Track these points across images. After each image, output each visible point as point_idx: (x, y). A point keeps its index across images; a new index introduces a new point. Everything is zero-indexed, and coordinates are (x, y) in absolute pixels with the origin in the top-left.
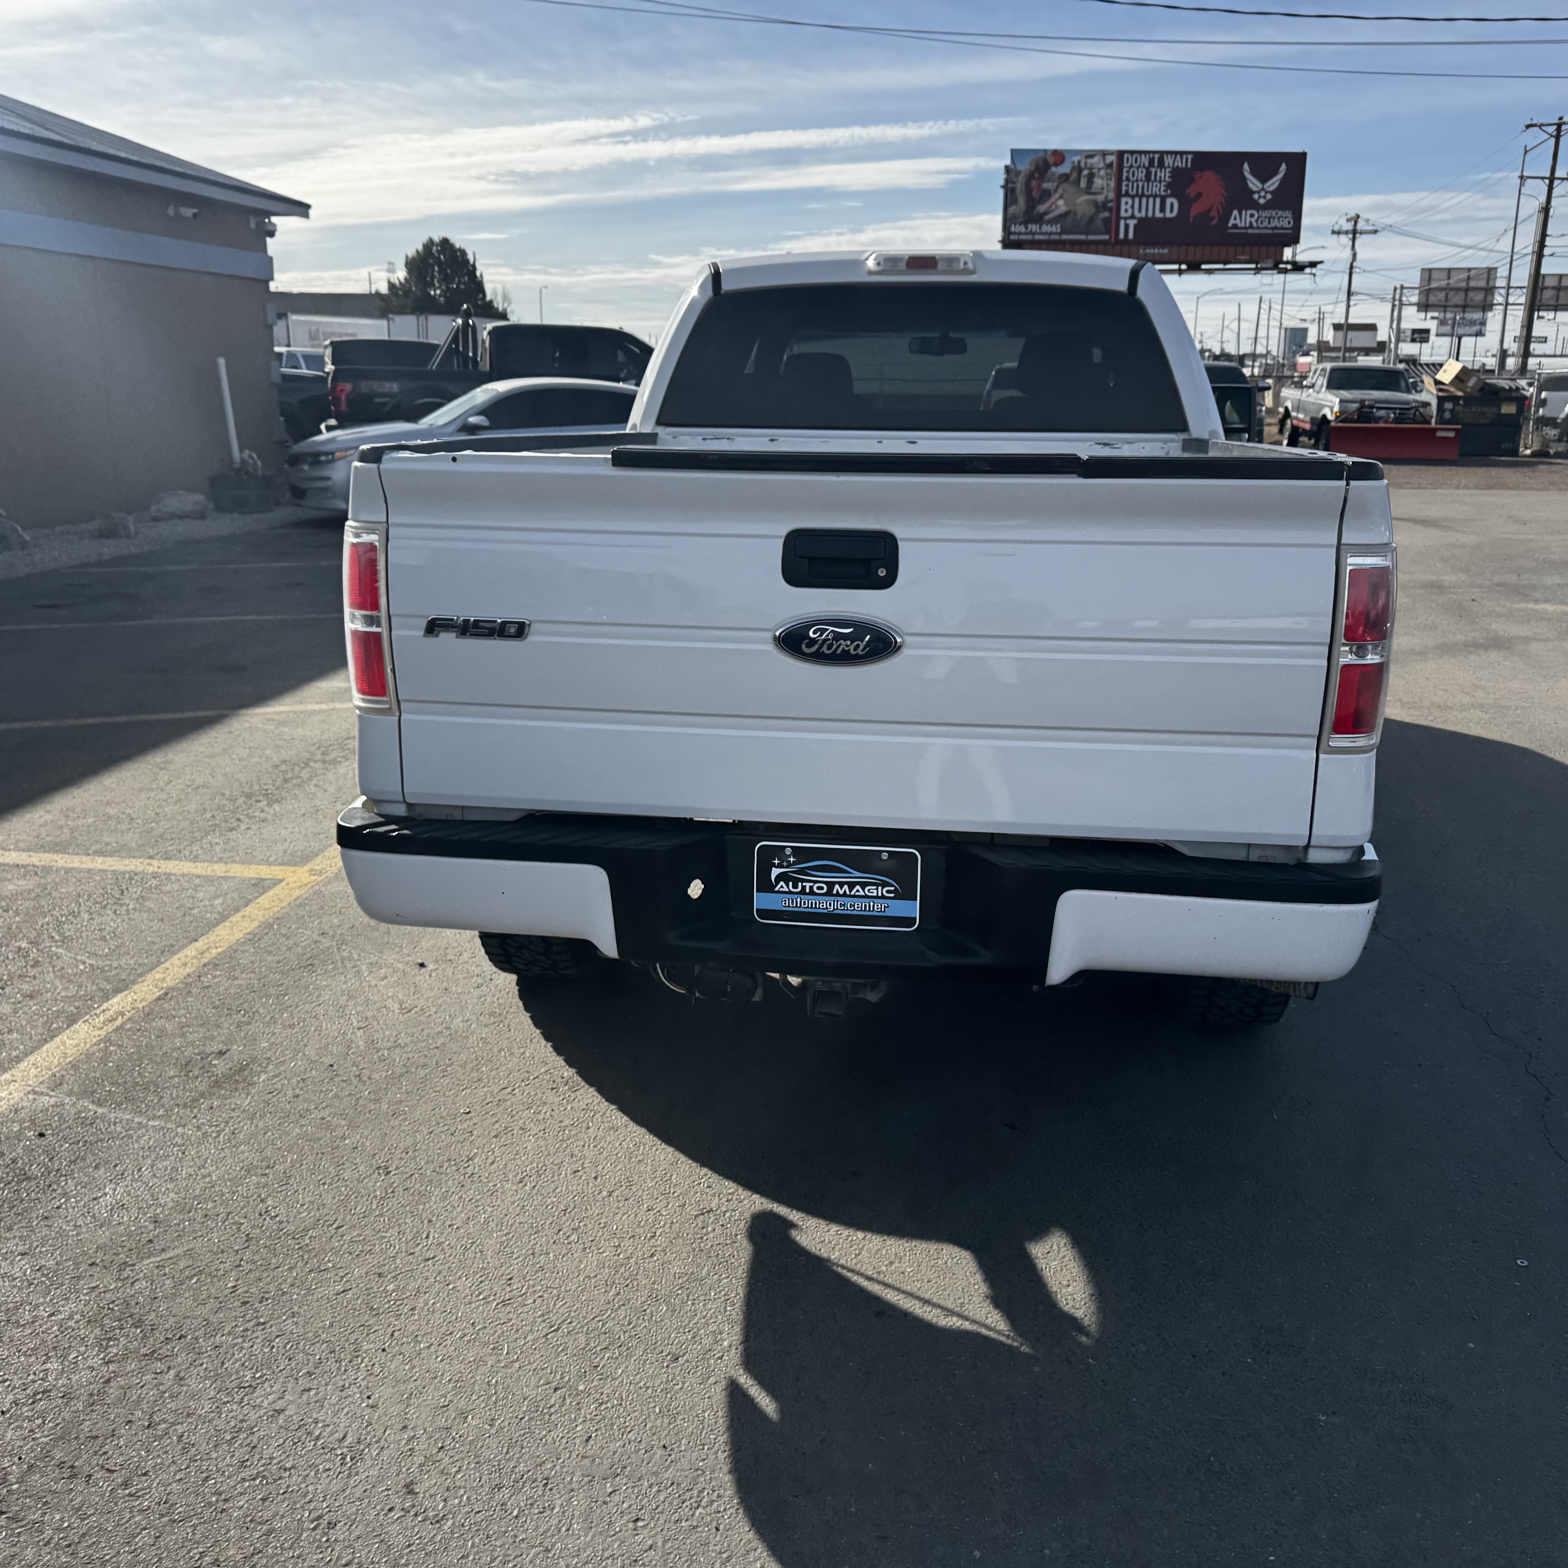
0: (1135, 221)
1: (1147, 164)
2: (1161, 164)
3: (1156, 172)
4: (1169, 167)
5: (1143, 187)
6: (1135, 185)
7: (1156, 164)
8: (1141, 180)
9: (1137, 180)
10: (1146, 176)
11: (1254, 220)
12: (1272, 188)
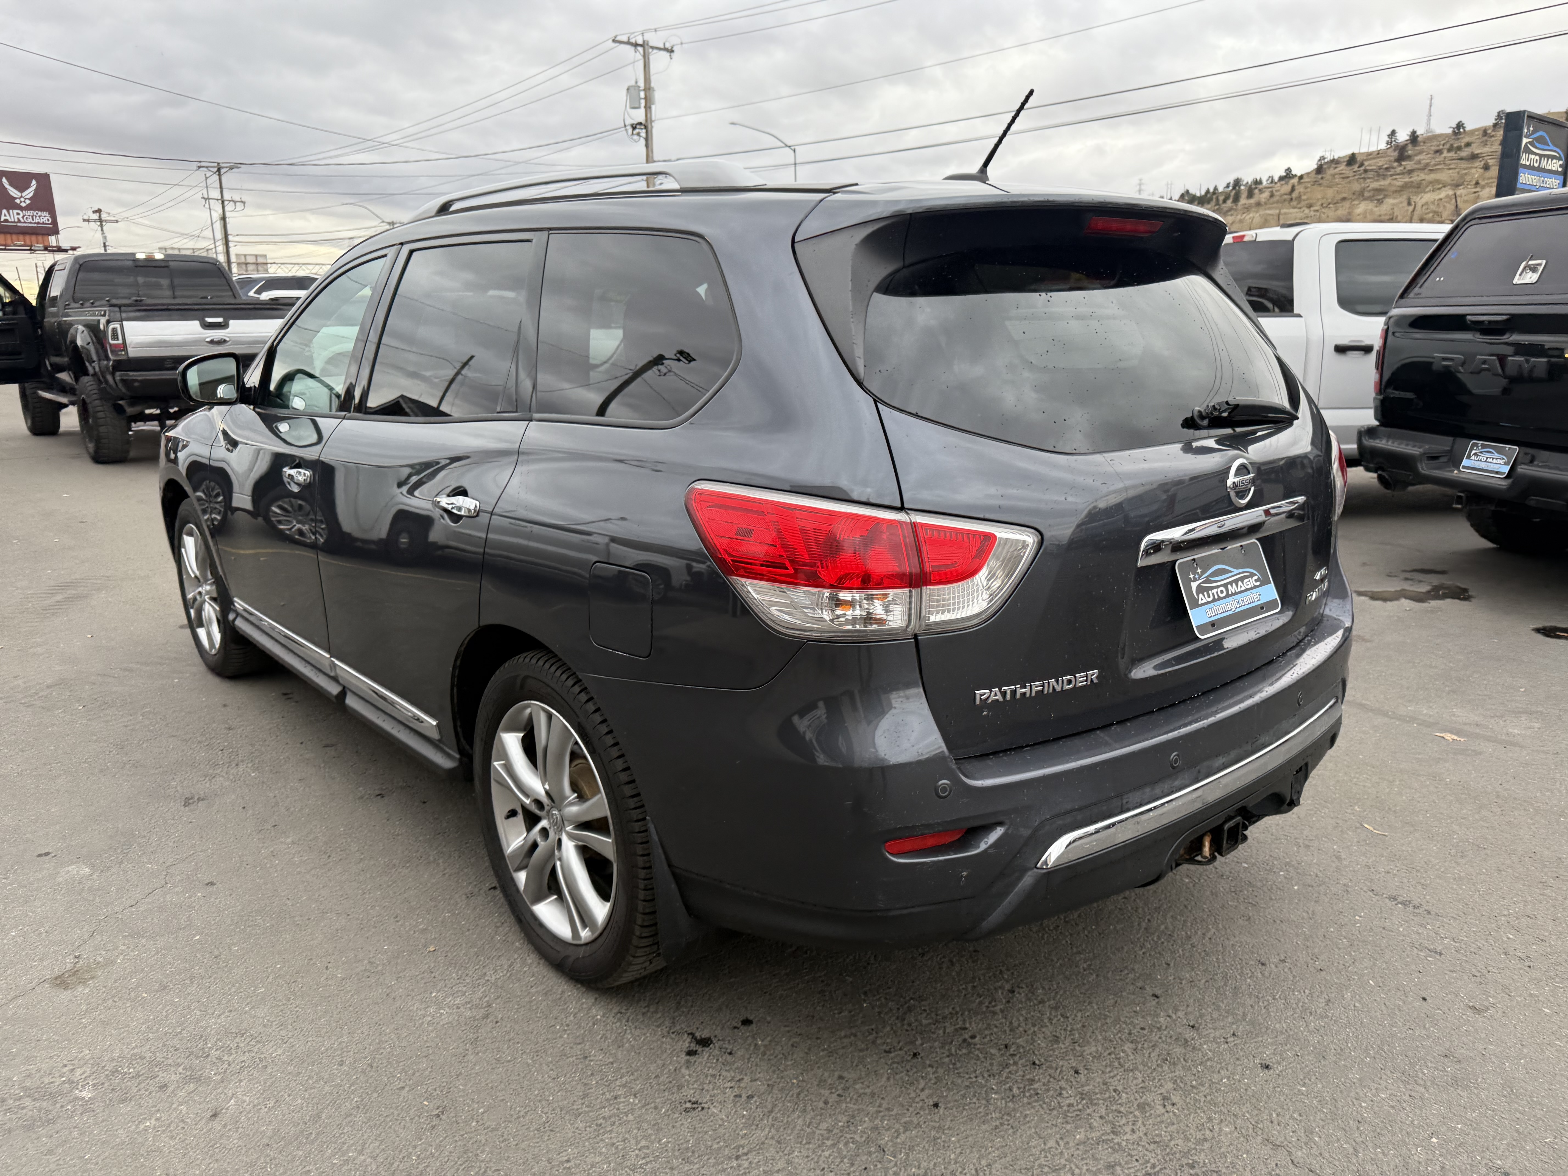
11: (20, 217)
12: (28, 197)
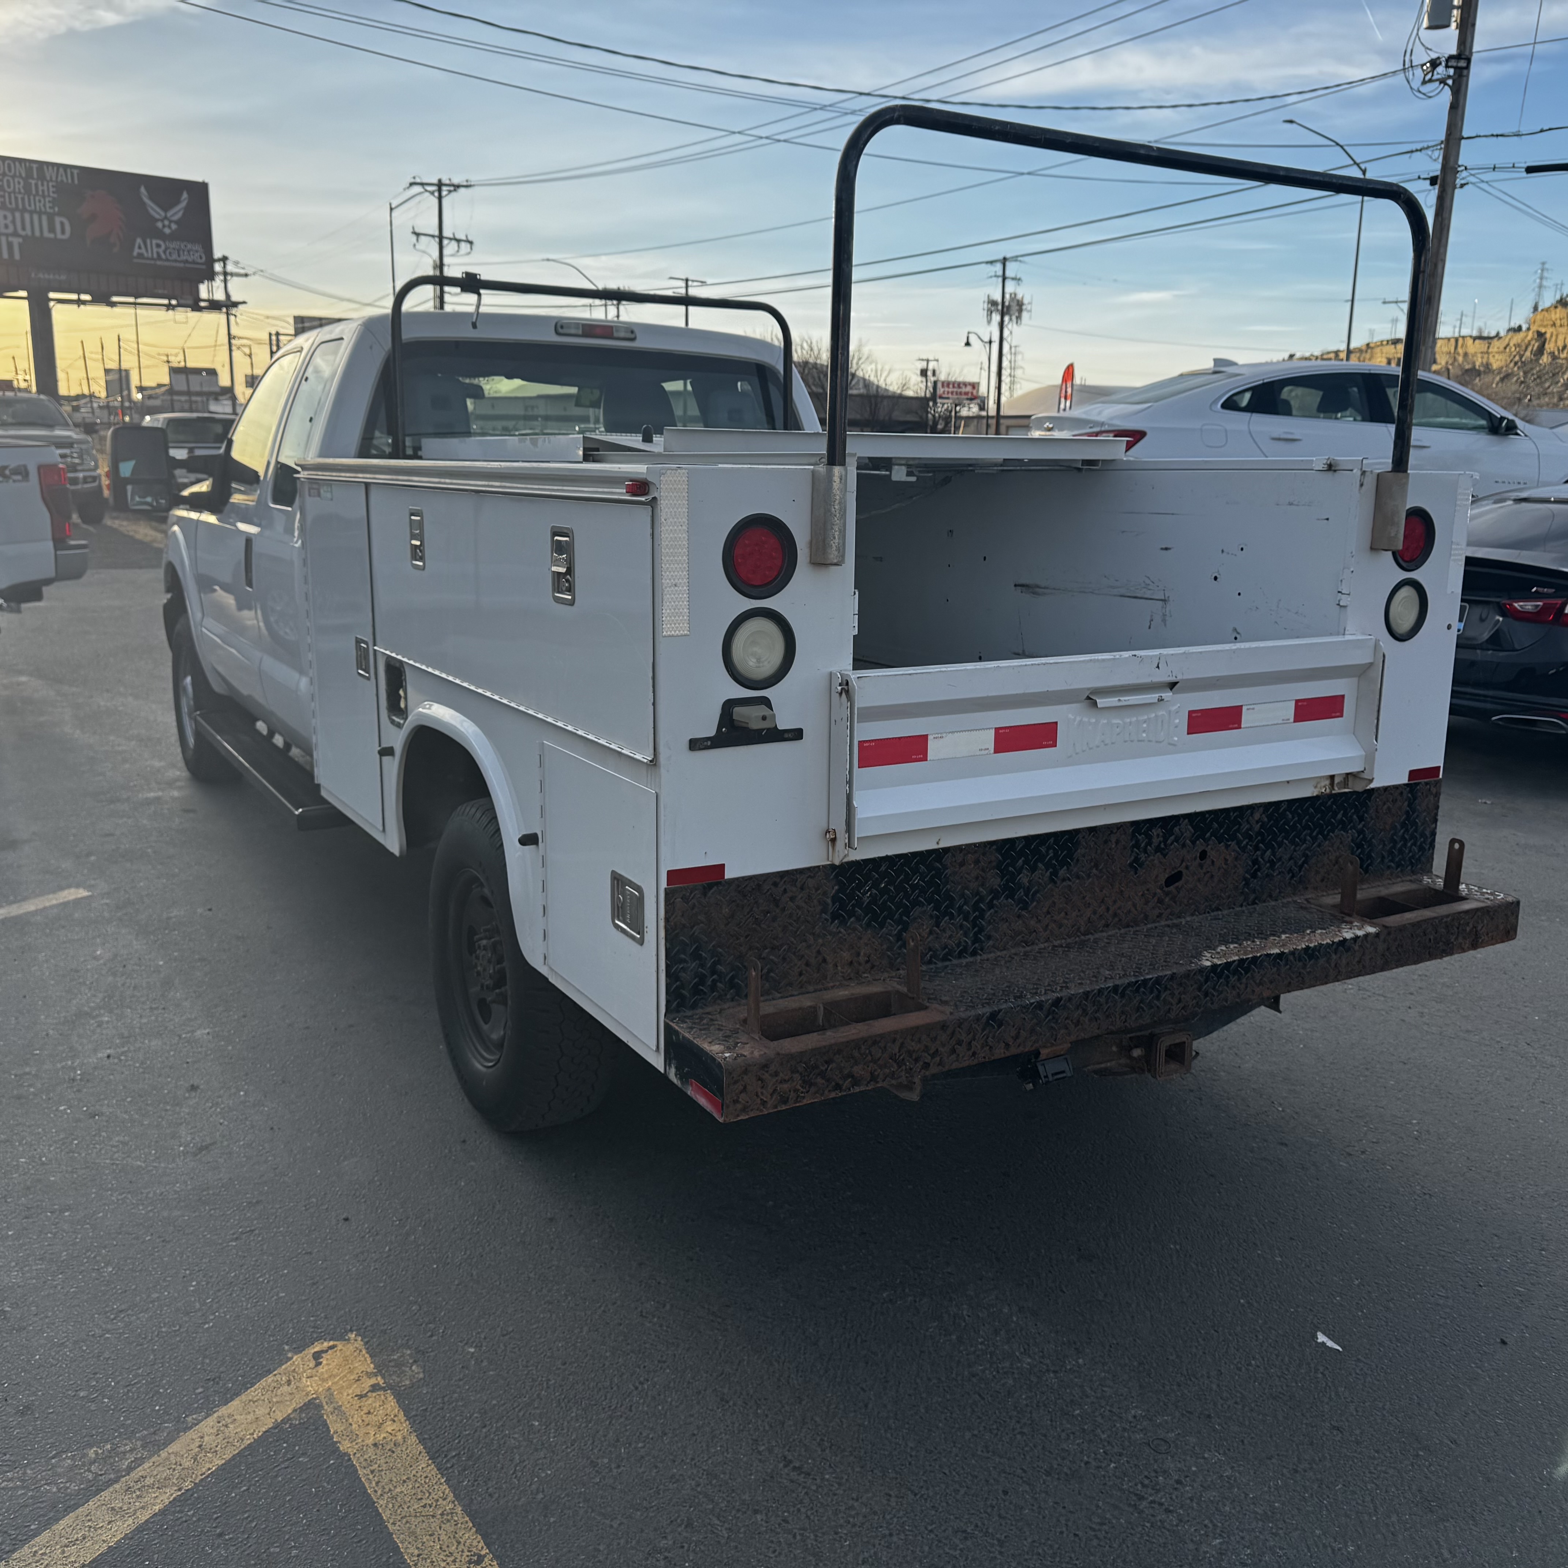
0: (21, 240)
1: (24, 175)
2: (42, 177)
3: (36, 185)
4: (51, 180)
5: (23, 199)
6: (13, 195)
7: (35, 176)
8: (20, 193)
9: (14, 192)
10: (24, 188)
11: (161, 251)
12: (176, 218)
